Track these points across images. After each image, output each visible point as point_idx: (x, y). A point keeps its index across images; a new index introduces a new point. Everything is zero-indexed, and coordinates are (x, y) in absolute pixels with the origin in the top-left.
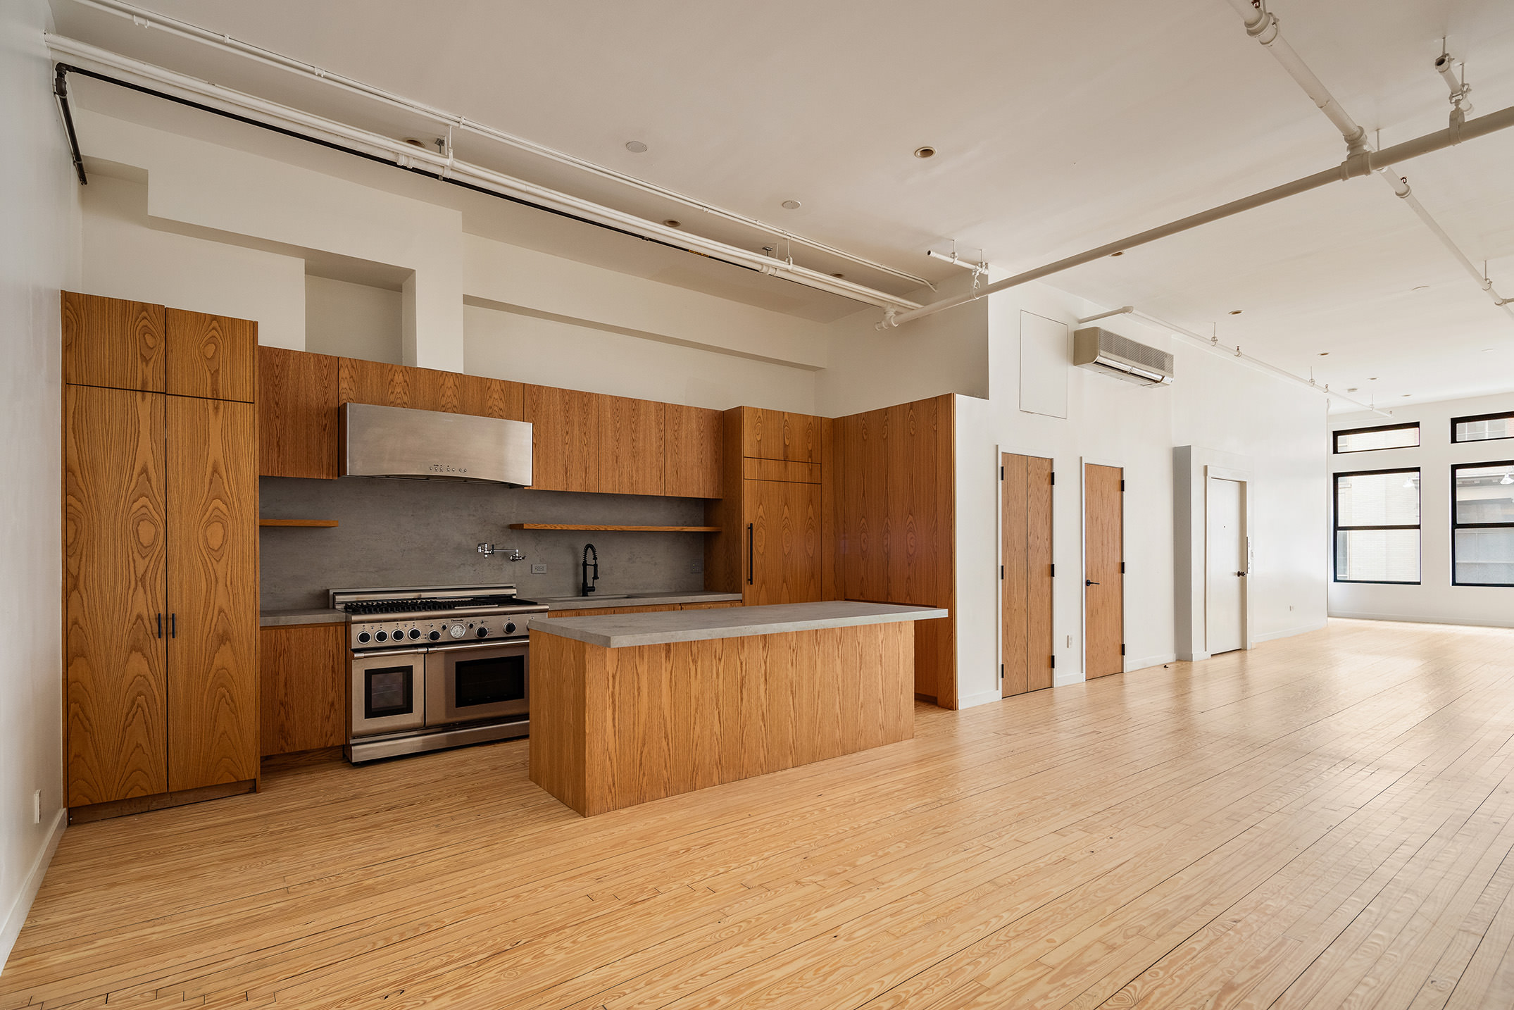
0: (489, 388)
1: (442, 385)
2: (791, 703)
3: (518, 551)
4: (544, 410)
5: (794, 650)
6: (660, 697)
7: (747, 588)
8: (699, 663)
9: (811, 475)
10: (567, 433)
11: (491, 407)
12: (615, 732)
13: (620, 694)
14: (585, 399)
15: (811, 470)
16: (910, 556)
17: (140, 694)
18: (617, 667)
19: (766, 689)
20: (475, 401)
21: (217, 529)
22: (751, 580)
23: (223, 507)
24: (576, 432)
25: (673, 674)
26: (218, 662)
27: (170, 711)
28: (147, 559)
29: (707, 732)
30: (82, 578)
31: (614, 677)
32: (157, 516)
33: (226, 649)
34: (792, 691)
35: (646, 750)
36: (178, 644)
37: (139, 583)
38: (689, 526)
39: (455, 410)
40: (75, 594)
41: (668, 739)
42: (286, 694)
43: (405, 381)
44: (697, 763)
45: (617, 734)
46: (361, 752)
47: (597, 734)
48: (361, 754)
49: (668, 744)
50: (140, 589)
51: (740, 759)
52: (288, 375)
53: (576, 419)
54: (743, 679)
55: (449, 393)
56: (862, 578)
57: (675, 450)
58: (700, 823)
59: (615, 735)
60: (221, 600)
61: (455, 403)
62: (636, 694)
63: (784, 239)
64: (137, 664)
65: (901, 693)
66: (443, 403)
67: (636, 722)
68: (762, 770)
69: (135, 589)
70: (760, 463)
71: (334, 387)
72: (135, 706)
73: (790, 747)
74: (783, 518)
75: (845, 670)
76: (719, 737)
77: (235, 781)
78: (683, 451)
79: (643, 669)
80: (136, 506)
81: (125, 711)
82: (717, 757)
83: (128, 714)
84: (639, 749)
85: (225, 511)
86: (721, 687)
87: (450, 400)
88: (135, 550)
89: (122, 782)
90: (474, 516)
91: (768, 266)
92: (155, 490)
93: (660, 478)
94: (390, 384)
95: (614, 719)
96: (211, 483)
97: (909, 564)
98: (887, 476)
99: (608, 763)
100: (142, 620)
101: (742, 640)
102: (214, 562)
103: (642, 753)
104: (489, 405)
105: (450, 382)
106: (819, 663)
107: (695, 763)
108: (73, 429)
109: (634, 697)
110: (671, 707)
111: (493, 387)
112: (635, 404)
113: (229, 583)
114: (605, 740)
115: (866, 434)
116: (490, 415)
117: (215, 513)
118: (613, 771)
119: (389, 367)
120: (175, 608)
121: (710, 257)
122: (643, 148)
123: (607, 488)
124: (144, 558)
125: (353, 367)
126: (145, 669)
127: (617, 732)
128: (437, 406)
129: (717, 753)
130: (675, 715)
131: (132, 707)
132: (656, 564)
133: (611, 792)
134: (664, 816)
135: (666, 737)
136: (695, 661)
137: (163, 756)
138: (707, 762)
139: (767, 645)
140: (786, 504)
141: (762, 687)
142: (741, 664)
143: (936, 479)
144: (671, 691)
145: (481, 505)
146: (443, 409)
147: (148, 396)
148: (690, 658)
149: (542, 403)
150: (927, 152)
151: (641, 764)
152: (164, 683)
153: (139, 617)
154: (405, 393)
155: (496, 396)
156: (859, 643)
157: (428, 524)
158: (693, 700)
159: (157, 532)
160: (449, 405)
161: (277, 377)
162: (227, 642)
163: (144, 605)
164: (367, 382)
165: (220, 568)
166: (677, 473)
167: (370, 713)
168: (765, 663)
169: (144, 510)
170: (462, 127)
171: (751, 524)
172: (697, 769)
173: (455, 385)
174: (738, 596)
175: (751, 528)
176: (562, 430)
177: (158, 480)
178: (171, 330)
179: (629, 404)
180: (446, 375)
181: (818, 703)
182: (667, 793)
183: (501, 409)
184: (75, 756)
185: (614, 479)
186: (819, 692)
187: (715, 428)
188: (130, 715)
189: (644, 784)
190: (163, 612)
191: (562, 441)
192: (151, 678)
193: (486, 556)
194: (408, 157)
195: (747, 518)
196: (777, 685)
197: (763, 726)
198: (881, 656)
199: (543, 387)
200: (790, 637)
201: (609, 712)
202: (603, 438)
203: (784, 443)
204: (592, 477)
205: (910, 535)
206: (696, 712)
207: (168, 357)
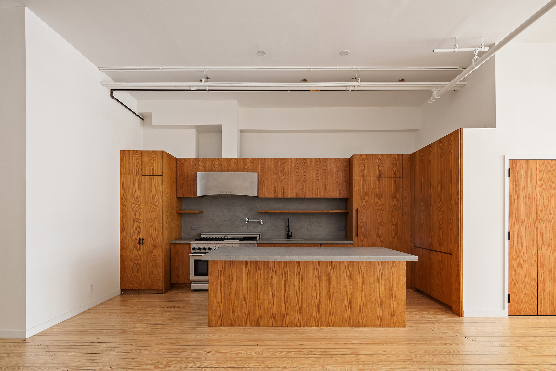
0: (246, 161)
1: (230, 163)
2: (315, 296)
3: (262, 221)
4: (267, 167)
5: (317, 270)
6: (242, 283)
7: (356, 239)
8: (262, 271)
9: (395, 184)
10: (276, 175)
11: (247, 169)
12: (221, 294)
13: (224, 279)
14: (283, 161)
15: (395, 181)
16: (440, 224)
17: (136, 260)
18: (222, 268)
19: (300, 287)
20: (241, 167)
21: (153, 213)
22: (358, 234)
23: (155, 207)
24: (280, 174)
25: (249, 274)
26: (153, 253)
27: (143, 266)
28: (138, 222)
29: (266, 302)
30: (124, 227)
31: (221, 272)
32: (140, 210)
33: (155, 249)
34: (315, 290)
35: (235, 304)
36: (145, 246)
37: (136, 229)
39: (235, 171)
40: (122, 232)
41: (246, 302)
42: (178, 265)
43: (219, 163)
44: (261, 314)
45: (222, 296)
46: (194, 286)
47: (214, 294)
48: (193, 287)
49: (246, 304)
50: (136, 231)
51: (284, 317)
52: (185, 166)
53: (280, 169)
54: (286, 280)
55: (233, 165)
57: (324, 178)
58: (235, 341)
59: (221, 296)
60: (154, 235)
61: (235, 168)
62: (231, 280)
63: (357, 71)
64: (135, 252)
65: (395, 301)
66: (231, 169)
67: (231, 292)
68: (297, 325)
69: (135, 231)
70: (364, 180)
71: (197, 168)
72: (135, 264)
73: (314, 317)
74: (378, 205)
75: (351, 283)
76: (273, 305)
77: (157, 289)
78: (328, 178)
79: (234, 270)
80: (135, 207)
81: (133, 265)
82: (271, 313)
83: (133, 266)
84: (232, 303)
85: (156, 209)
86: (274, 282)
87: (217, 168)
88: (135, 220)
89: (132, 285)
90: (247, 208)
91: (350, 86)
92: (139, 203)
93: (317, 190)
94: (214, 165)
95: (221, 289)
96: (152, 200)
97: (440, 229)
99: (218, 307)
100: (136, 240)
101: (285, 263)
102: (153, 224)
103: (233, 305)
104: (246, 168)
105: (233, 161)
106: (333, 278)
107: (259, 315)
108: (122, 187)
109: (230, 281)
110: (248, 288)
111: (248, 160)
112: (305, 160)
113: (156, 230)
114: (217, 297)
115: (423, 160)
116: (247, 171)
117: (153, 209)
118: (220, 310)
119: (214, 159)
120: (144, 237)
121: (321, 90)
122: (264, 53)
123: (293, 195)
124: (137, 222)
125: (203, 161)
126: (137, 254)
127: (222, 295)
128: (228, 170)
129: (271, 312)
130: (250, 292)
131: (134, 264)
132: (321, 226)
133: (219, 319)
134: (229, 334)
135: (245, 301)
136: (260, 270)
137: (141, 279)
138: (266, 315)
139: (300, 266)
140: (379, 199)
141: (297, 286)
142: (285, 273)
144: (248, 281)
145: (250, 204)
146: (231, 171)
147: (138, 176)
148: (257, 268)
149: (266, 164)
151: (233, 310)
152: (141, 258)
153: (136, 239)
154: (218, 167)
155: (249, 164)
156: (362, 270)
157: (232, 211)
158: (259, 287)
159: (140, 215)
160: (233, 169)
161: (182, 167)
162: (156, 248)
163: (137, 236)
164: (207, 165)
165: (154, 225)
166: (325, 188)
167: (195, 274)
168: (299, 274)
169: (137, 209)
170: (206, 70)
172: (261, 317)
173: (235, 162)
174: (351, 242)
175: (357, 210)
176: (274, 174)
177: (140, 200)
178: (143, 157)
179: (302, 161)
180: (232, 159)
181: (332, 298)
182: (245, 325)
183: (251, 169)
184: (122, 276)
185: (296, 192)
186: (333, 292)
187: (345, 166)
188: (134, 266)
189: (235, 319)
190: (141, 238)
191: (274, 178)
192: (138, 256)
193: (246, 222)
194: (194, 86)
195: (356, 206)
196: (306, 286)
197: (297, 304)
198: (379, 279)
199: (266, 158)
200: (315, 263)
201: (219, 286)
202: (291, 176)
203: (378, 169)
204: (286, 192)
205: (440, 213)
206: (260, 292)
207: (142, 165)
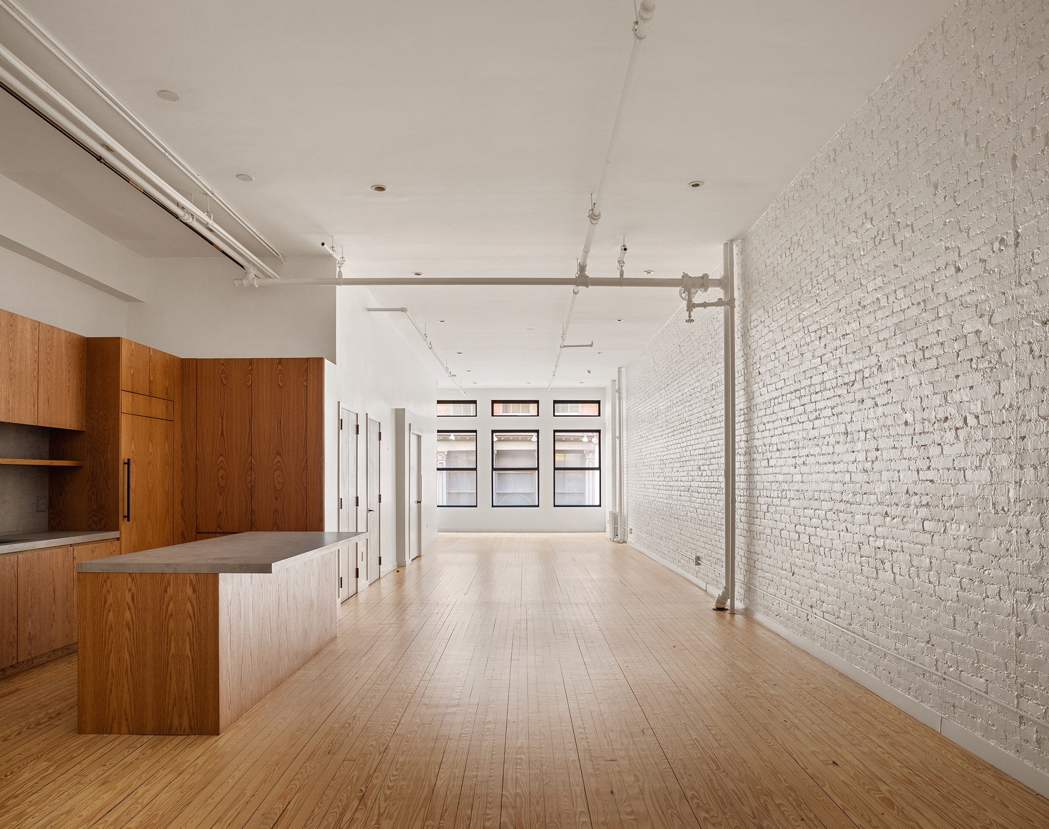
7: (124, 525)
9: (166, 412)
15: (167, 407)
16: (278, 491)
22: (128, 517)
38: (36, 459)
56: (220, 512)
57: (47, 376)
70: (133, 397)
74: (149, 454)
78: (54, 377)
93: (34, 404)
97: (276, 498)
98: (251, 420)
115: (225, 379)
121: (143, 193)
140: (150, 439)
143: (306, 427)
150: (381, 189)
166: (49, 401)
171: (129, 460)
174: (115, 534)
175: (128, 464)
179: (8, 319)
187: (81, 355)
195: (124, 455)
203: (150, 379)
